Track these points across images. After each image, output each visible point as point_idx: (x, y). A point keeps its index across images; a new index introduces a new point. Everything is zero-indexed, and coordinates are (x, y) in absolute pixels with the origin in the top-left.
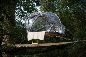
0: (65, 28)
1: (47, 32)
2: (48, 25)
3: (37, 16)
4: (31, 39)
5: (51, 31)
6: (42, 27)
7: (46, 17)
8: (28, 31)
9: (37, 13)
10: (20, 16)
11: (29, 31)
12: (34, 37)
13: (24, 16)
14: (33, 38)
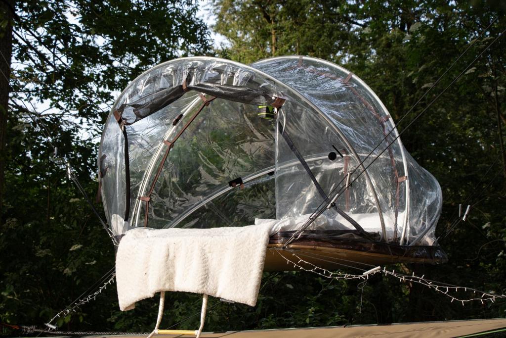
0: (435, 195)
1: (286, 234)
2: (293, 166)
3: (199, 89)
4: (150, 294)
5: (323, 220)
6: (239, 181)
7: (279, 103)
8: (117, 223)
9: (202, 70)
10: (51, 79)
11: (127, 219)
12: (170, 278)
13: (90, 78)
14: (167, 288)
